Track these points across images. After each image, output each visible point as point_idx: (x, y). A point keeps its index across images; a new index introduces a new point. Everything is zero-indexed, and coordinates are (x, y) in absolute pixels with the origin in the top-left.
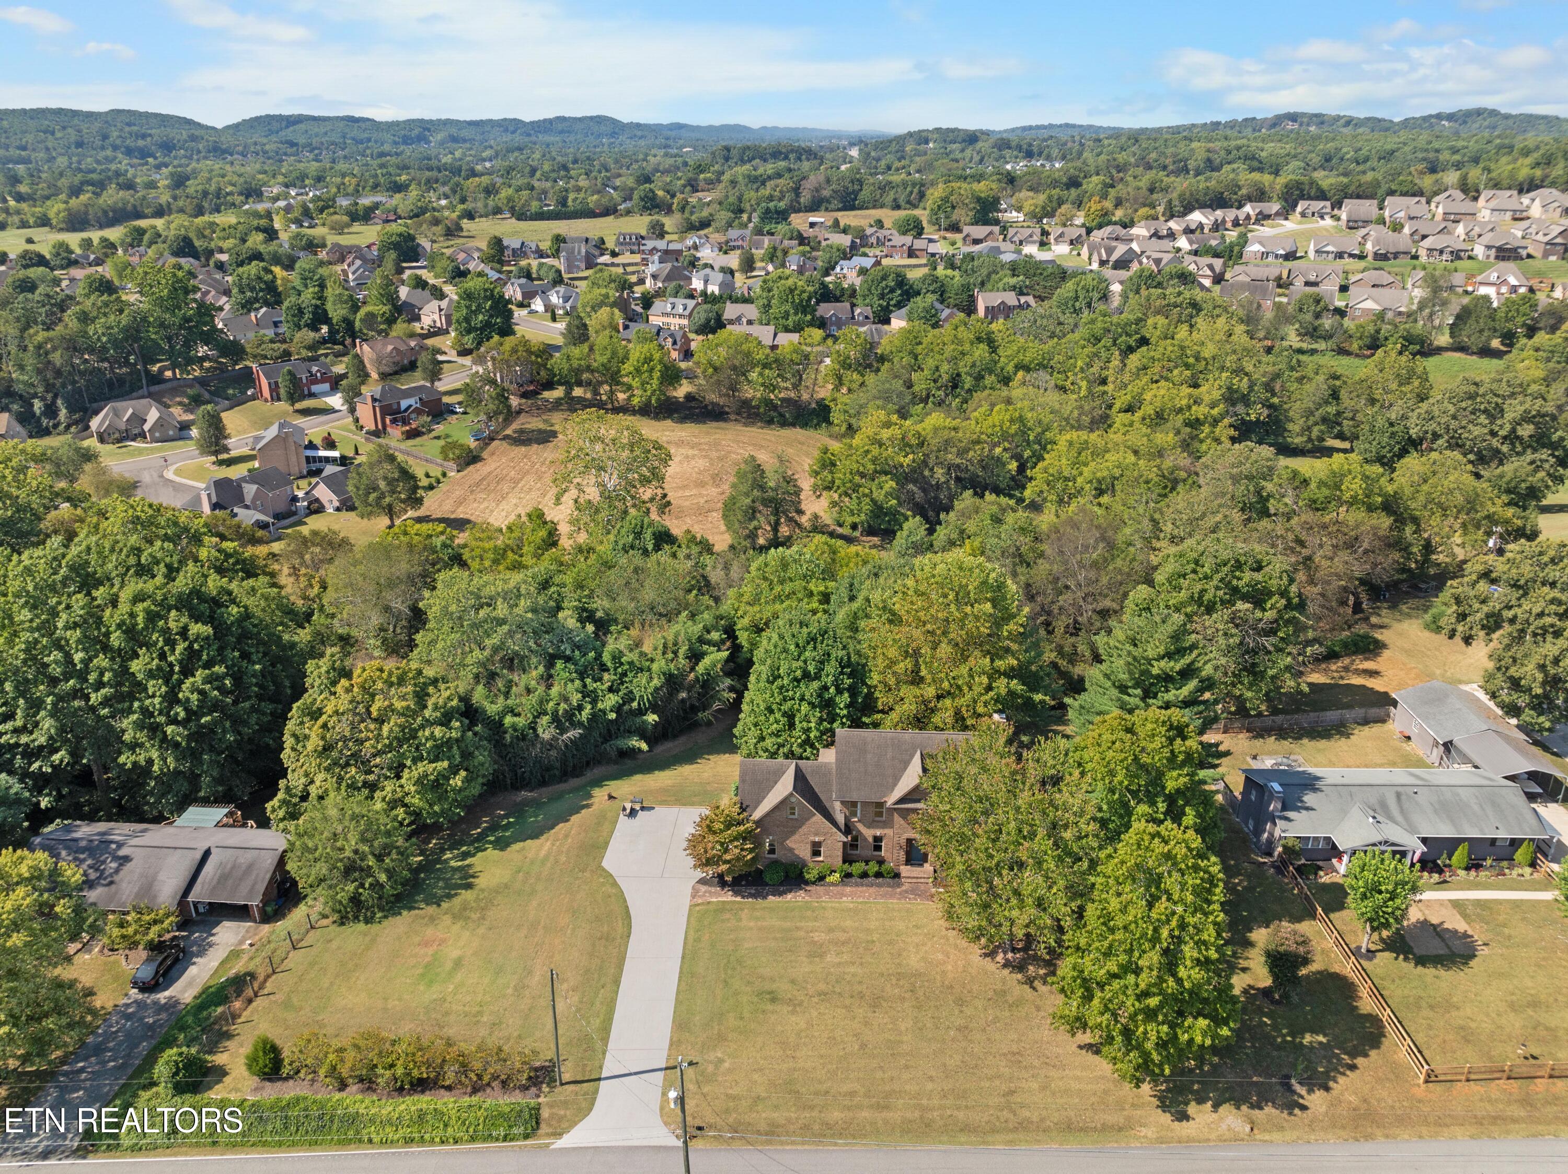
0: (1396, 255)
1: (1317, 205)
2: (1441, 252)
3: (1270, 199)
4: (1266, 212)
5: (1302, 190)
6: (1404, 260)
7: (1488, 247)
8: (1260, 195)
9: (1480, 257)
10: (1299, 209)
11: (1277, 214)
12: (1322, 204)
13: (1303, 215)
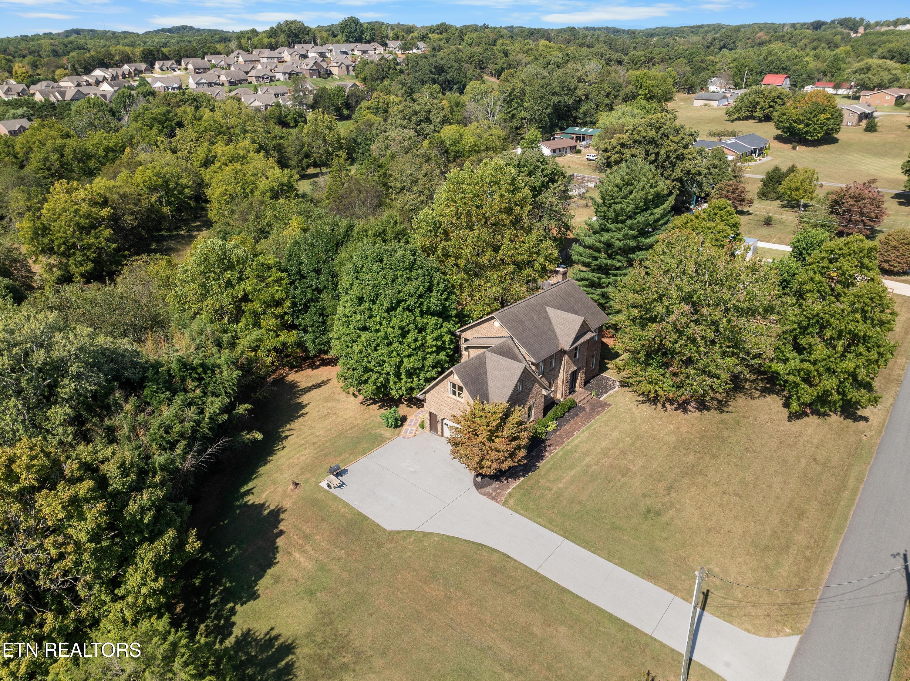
0: (241, 82)
1: (169, 63)
2: (263, 78)
3: (135, 62)
4: (139, 69)
5: (154, 55)
6: (245, 84)
7: (284, 74)
8: (128, 60)
9: (282, 79)
10: (157, 65)
11: (146, 70)
12: (170, 62)
13: (161, 69)
